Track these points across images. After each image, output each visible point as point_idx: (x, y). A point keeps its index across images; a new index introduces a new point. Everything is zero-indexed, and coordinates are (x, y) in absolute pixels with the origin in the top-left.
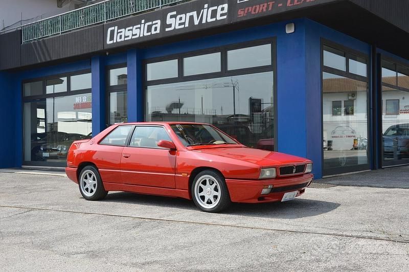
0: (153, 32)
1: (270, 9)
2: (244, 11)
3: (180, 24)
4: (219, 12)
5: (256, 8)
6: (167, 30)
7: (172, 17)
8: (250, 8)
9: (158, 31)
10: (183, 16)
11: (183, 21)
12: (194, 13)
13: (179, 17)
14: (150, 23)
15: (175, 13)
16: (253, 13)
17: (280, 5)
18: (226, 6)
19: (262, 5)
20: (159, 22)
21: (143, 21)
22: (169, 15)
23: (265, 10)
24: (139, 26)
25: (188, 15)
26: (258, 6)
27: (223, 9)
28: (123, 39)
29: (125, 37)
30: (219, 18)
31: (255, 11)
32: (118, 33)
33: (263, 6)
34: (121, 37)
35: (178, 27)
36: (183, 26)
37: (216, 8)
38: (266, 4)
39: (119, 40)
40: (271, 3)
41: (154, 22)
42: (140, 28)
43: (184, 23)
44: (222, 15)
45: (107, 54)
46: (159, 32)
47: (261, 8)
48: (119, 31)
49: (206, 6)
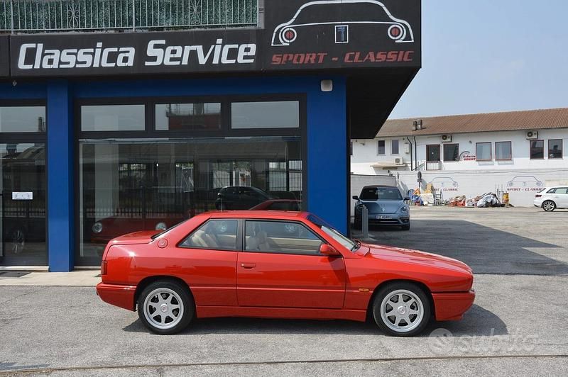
0: (120, 63)
1: (321, 61)
2: (282, 57)
3: (172, 59)
4: (241, 53)
5: (300, 57)
6: (147, 64)
7: (156, 46)
8: (291, 56)
9: (130, 63)
10: (179, 49)
11: (178, 55)
12: (199, 49)
13: (170, 49)
14: (115, 50)
15: (163, 42)
16: (295, 62)
17: (336, 59)
18: (253, 47)
19: (308, 55)
20: (132, 50)
21: (100, 45)
22: (152, 43)
23: (312, 62)
24: (92, 50)
25: (188, 49)
26: (303, 56)
27: (247, 50)
28: (55, 65)
29: (60, 63)
30: (240, 60)
31: (298, 60)
32: (43, 55)
33: (311, 56)
34: (51, 62)
35: (167, 62)
36: (178, 63)
37: (236, 46)
38: (314, 55)
39: (46, 66)
40: (322, 55)
41: (122, 49)
42: (93, 54)
43: (180, 59)
44: (245, 57)
45: (15, 84)
46: (132, 65)
47: (308, 58)
48: (46, 51)
49: (219, 41)
